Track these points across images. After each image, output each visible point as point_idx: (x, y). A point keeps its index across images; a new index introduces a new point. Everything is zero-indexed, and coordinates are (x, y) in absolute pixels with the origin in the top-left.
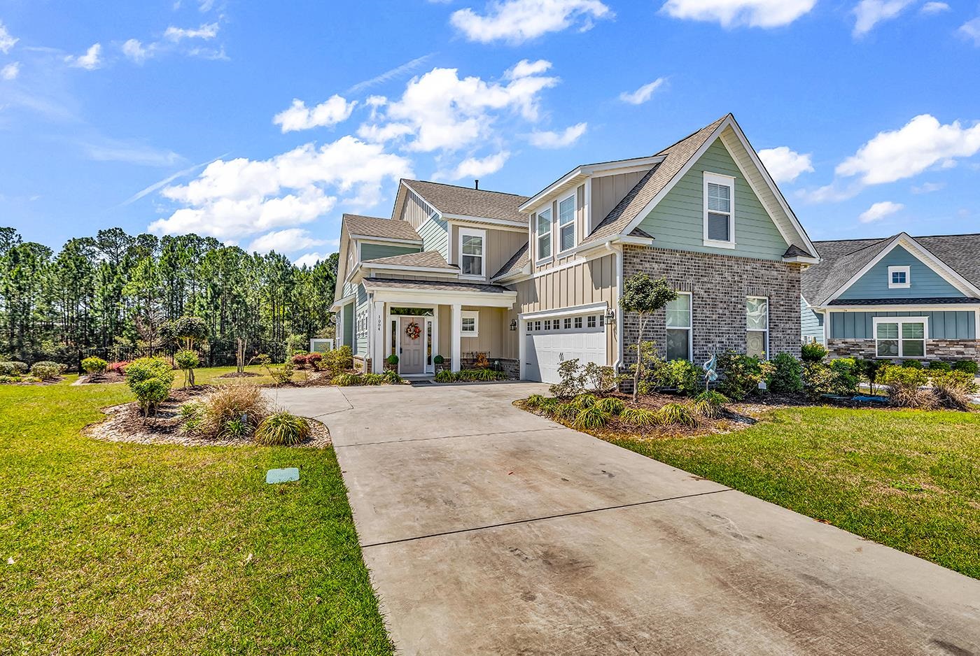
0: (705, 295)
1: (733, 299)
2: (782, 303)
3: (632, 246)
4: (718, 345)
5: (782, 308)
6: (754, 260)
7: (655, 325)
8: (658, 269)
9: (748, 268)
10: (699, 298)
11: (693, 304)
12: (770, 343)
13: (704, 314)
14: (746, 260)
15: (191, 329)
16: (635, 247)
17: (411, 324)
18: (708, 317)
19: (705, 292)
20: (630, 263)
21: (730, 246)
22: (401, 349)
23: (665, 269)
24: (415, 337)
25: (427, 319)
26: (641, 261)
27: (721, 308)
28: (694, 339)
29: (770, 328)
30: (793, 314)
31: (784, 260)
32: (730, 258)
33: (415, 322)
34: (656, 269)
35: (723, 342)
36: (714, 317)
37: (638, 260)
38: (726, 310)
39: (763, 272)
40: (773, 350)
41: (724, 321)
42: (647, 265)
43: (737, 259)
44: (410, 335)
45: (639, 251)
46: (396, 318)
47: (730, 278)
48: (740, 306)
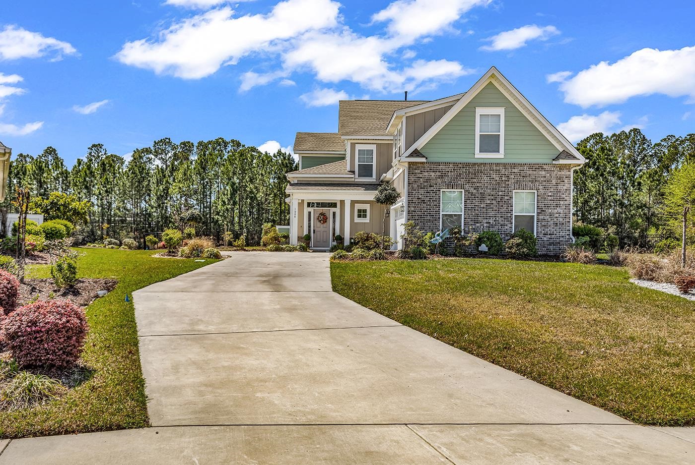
0: (475, 191)
1: (500, 193)
2: (550, 194)
3: (414, 163)
4: (485, 225)
5: (550, 198)
6: (520, 165)
7: (432, 211)
8: (434, 176)
9: (516, 171)
10: (469, 193)
11: (465, 197)
12: (537, 224)
13: (473, 204)
14: (514, 165)
15: (193, 218)
16: (416, 163)
17: (320, 214)
18: (476, 206)
19: (475, 189)
20: (413, 173)
21: (500, 156)
22: (314, 231)
23: (441, 176)
24: (324, 223)
25: (332, 210)
26: (421, 171)
27: (489, 200)
28: (465, 220)
29: (538, 213)
30: (562, 203)
31: (554, 162)
32: (497, 164)
33: (324, 212)
34: (433, 176)
35: (490, 223)
36: (482, 206)
37: (419, 171)
38: (494, 201)
39: (531, 172)
40: (539, 229)
41: (491, 208)
42: (426, 174)
43: (505, 165)
44: (320, 221)
45: (420, 165)
46: (311, 209)
47: (498, 179)
48: (506, 198)
